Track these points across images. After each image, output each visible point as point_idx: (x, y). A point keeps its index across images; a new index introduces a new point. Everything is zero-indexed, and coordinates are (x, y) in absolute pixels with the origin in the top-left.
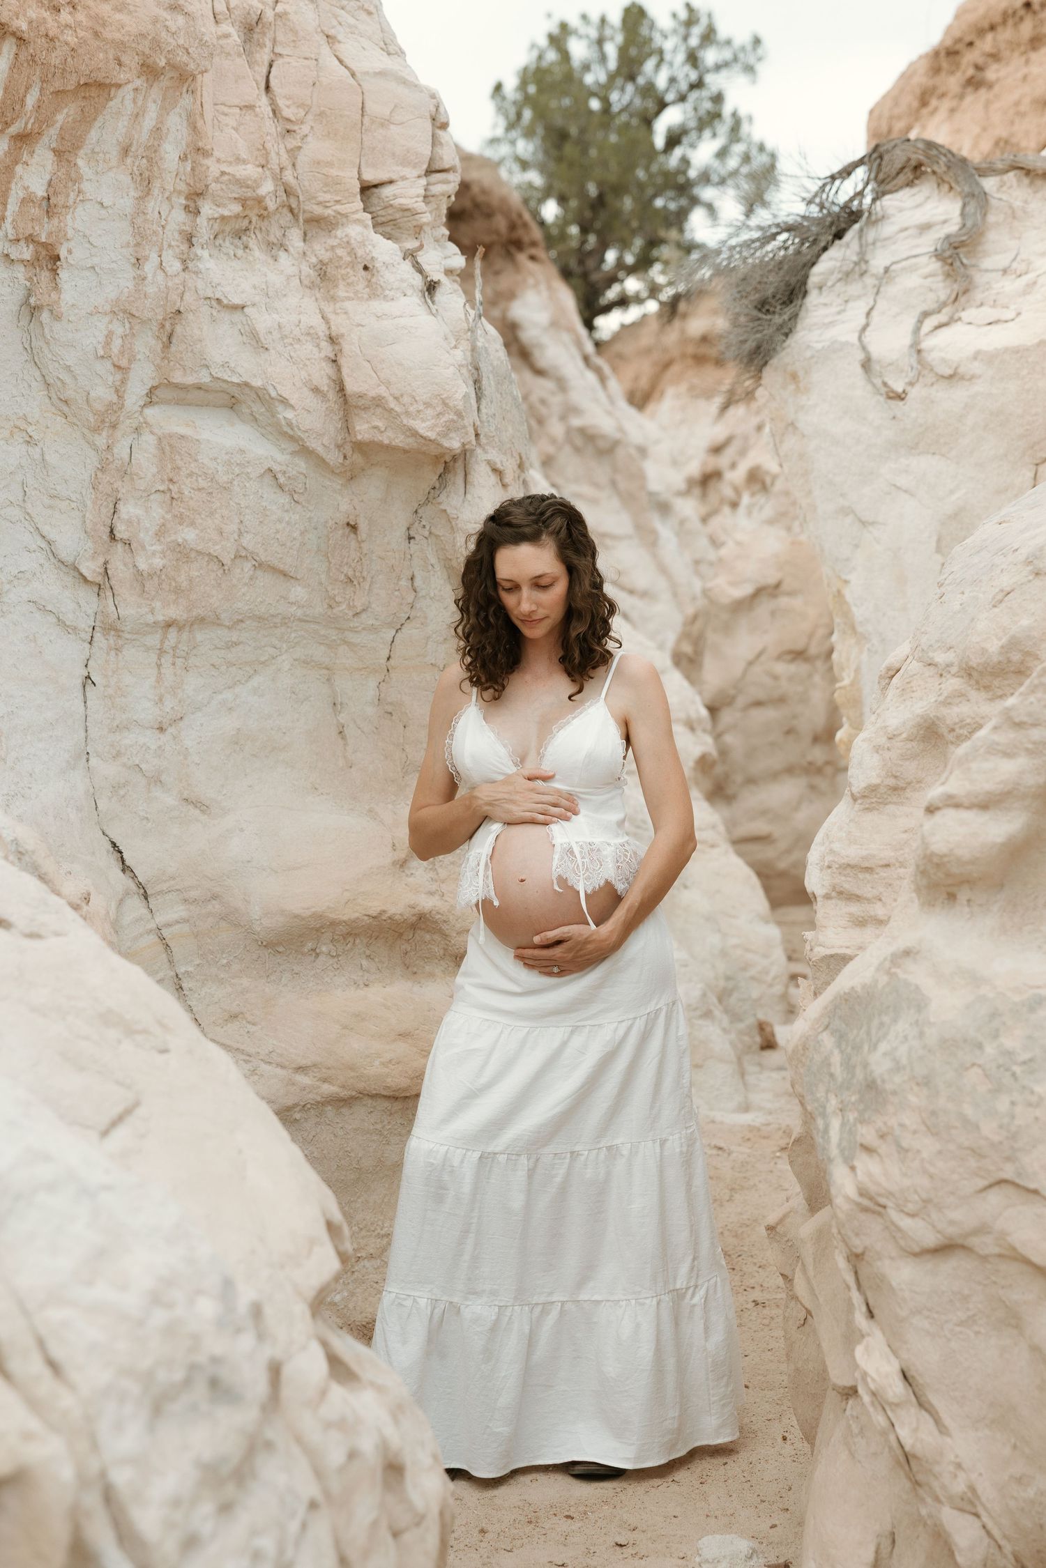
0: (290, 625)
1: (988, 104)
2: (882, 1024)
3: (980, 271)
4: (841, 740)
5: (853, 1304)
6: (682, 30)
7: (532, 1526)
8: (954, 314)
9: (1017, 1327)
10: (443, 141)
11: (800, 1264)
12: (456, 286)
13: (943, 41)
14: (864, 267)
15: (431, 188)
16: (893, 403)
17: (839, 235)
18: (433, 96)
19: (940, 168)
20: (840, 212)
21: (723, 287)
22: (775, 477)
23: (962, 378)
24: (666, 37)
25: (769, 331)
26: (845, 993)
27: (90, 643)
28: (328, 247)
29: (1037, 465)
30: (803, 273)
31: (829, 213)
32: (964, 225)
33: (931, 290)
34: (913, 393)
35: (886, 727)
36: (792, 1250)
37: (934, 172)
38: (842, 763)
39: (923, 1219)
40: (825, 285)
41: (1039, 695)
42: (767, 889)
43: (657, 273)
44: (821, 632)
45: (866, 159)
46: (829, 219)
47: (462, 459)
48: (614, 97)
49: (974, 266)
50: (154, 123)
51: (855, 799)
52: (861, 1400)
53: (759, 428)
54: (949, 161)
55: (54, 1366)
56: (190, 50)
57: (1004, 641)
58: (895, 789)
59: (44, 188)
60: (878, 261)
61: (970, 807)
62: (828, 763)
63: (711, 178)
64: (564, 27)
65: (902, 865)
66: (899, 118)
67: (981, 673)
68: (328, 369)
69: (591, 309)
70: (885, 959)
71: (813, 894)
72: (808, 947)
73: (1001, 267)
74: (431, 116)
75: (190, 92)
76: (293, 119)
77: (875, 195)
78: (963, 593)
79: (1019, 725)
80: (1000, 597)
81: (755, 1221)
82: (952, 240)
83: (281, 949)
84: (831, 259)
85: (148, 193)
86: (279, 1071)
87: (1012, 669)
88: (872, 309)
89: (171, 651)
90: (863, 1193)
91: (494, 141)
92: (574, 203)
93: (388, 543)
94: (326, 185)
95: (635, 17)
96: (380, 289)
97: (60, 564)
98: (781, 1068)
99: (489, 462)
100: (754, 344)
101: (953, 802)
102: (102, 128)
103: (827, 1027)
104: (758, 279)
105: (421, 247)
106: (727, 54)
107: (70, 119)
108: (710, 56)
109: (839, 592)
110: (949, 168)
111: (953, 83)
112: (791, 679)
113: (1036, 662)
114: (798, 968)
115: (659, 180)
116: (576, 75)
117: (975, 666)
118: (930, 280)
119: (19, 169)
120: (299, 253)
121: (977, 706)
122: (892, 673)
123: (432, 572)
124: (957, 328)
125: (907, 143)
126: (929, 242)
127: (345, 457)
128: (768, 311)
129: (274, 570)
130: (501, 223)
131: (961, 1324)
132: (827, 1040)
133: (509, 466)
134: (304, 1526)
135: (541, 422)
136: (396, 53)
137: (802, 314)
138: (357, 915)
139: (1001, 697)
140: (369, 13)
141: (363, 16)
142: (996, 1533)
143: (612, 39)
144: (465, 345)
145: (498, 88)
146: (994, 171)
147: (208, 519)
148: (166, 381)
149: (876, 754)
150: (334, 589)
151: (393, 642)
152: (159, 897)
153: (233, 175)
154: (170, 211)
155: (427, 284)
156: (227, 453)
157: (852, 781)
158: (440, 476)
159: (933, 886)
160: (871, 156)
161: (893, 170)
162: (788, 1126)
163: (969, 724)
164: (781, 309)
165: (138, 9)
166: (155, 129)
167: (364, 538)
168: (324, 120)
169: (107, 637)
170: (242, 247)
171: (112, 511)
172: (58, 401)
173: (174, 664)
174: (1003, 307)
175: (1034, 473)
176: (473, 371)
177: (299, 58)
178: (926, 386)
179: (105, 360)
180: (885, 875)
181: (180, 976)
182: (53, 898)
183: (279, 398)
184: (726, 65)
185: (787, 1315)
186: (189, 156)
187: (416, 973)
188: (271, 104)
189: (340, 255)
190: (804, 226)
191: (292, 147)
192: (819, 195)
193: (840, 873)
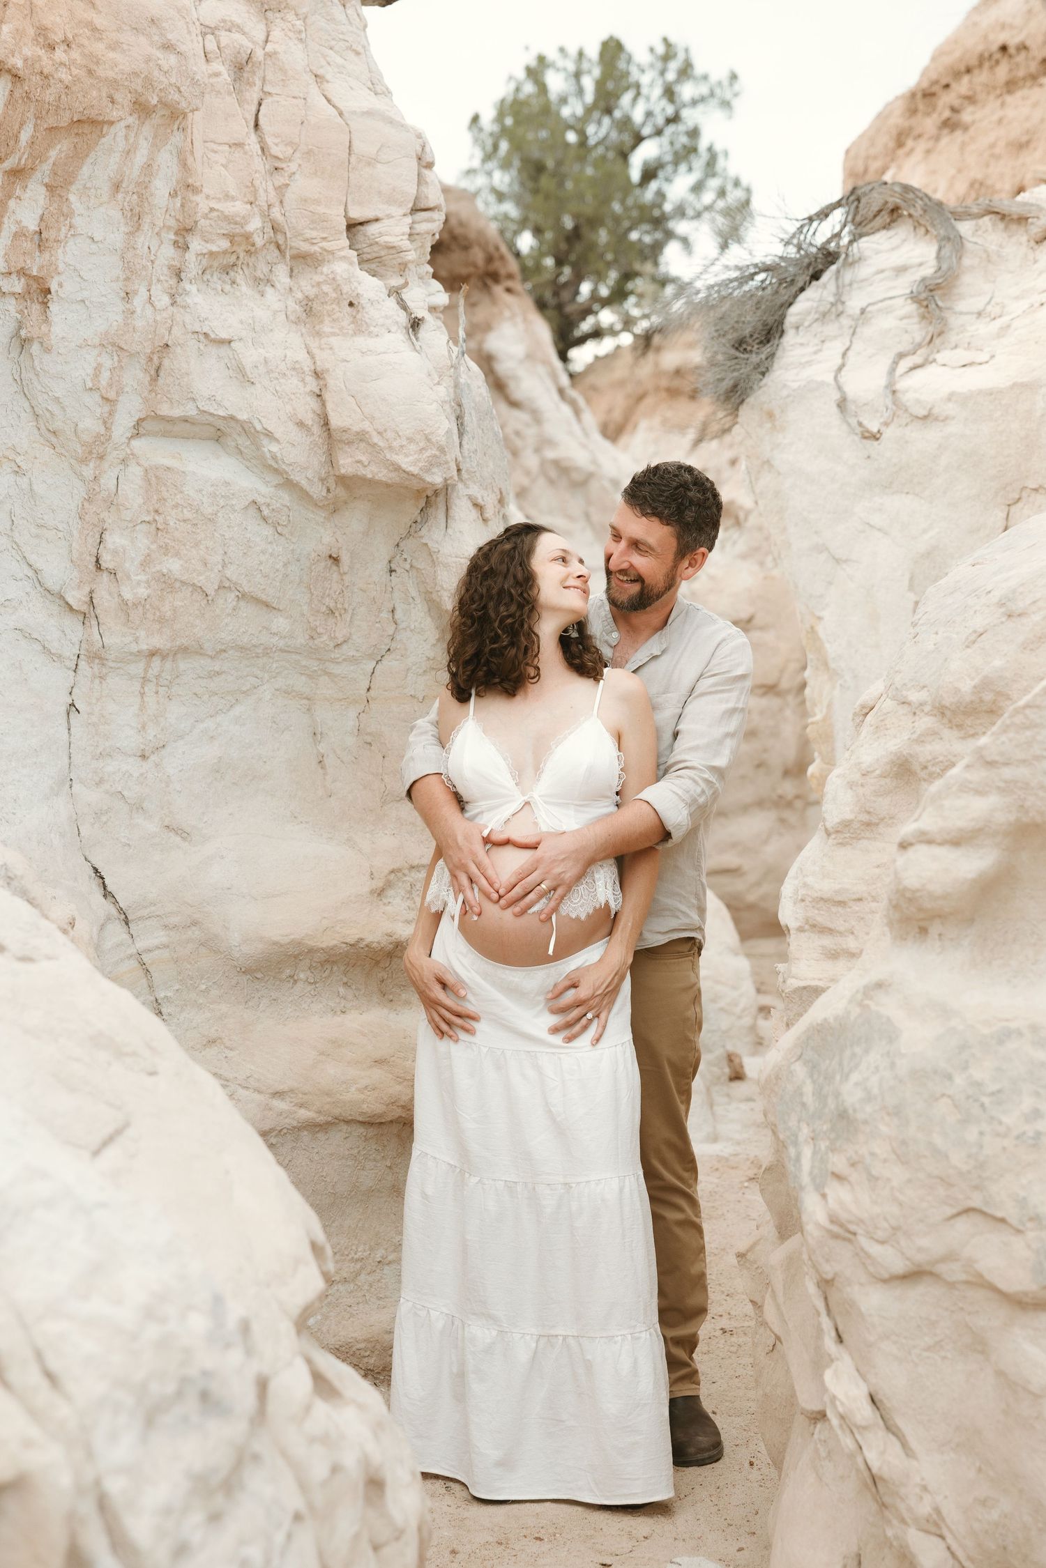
0: (271, 655)
1: (963, 146)
2: (854, 1055)
3: (955, 313)
4: (812, 776)
5: (822, 1330)
6: (659, 65)
7: (503, 1547)
8: (928, 356)
9: (983, 1352)
10: (428, 180)
11: (770, 1290)
12: (440, 323)
13: (919, 83)
14: (840, 307)
15: (416, 226)
16: (868, 443)
17: (816, 276)
18: (419, 136)
19: (916, 211)
20: (817, 254)
21: (701, 326)
22: (748, 513)
23: (936, 419)
24: (643, 71)
25: (745, 370)
26: (818, 1024)
27: (75, 671)
28: (314, 284)
29: (1009, 505)
30: (780, 313)
31: (807, 255)
32: (940, 268)
33: (906, 332)
34: (888, 433)
35: (859, 763)
36: (763, 1279)
37: (910, 216)
38: (813, 797)
39: (892, 1246)
40: (802, 325)
41: (1011, 735)
42: (737, 921)
43: (630, 304)
44: (793, 666)
45: (844, 202)
46: (807, 261)
47: (444, 493)
48: (591, 130)
49: (949, 309)
50: (145, 160)
51: (828, 834)
52: (830, 1424)
53: (733, 462)
54: (926, 205)
55: (51, 1377)
56: (182, 89)
57: (977, 681)
58: (868, 824)
59: (36, 222)
60: (855, 303)
61: (941, 844)
62: (798, 797)
63: (687, 212)
64: (541, 59)
65: (875, 899)
66: (875, 158)
67: (954, 712)
68: (313, 404)
69: (566, 340)
70: (857, 992)
71: (787, 926)
72: (780, 979)
73: (976, 311)
74: (417, 155)
75: (181, 130)
76: (281, 156)
77: (852, 237)
78: (937, 633)
79: (991, 764)
80: (972, 638)
81: (723, 1250)
82: (928, 283)
83: (259, 975)
84: (808, 300)
85: (138, 228)
86: (256, 1096)
87: (984, 708)
88: (848, 349)
89: (155, 680)
90: (833, 1220)
91: (470, 172)
92: (549, 235)
93: (370, 576)
94: (313, 222)
95: (612, 50)
96: (365, 326)
97: (46, 592)
98: (749, 1099)
99: (470, 497)
100: (732, 382)
101: (926, 839)
102: (94, 164)
103: (800, 1057)
104: (735, 319)
105: (406, 284)
106: (704, 90)
107: (63, 155)
108: (687, 91)
109: (812, 628)
110: (925, 211)
111: (929, 124)
112: (762, 713)
113: (1008, 703)
114: (766, 1000)
115: (635, 213)
116: (554, 107)
117: (948, 705)
118: (905, 321)
119: (12, 203)
120: (285, 289)
121: (950, 744)
122: (867, 710)
123: (412, 605)
124: (931, 370)
125: (884, 187)
126: (905, 284)
127: (328, 490)
128: (745, 349)
129: (258, 601)
130: (478, 256)
131: (928, 1349)
132: (800, 1070)
133: (489, 501)
134: (289, 1537)
135: (515, 453)
136: (383, 93)
137: (779, 353)
138: (334, 942)
139: (973, 735)
140: (358, 53)
141: (351, 56)
142: (960, 1554)
143: (589, 72)
144: (447, 382)
145: (476, 119)
146: (969, 215)
147: (193, 550)
148: (153, 414)
149: (850, 791)
150: (315, 621)
151: (373, 673)
152: (139, 922)
153: (222, 212)
154: (159, 246)
155: (412, 321)
156: (212, 485)
157: (825, 815)
158: (422, 510)
159: (905, 920)
160: (848, 198)
161: (870, 213)
162: (756, 1156)
163: (942, 762)
164: (758, 348)
165: (131, 48)
166: (146, 166)
167: (346, 570)
168: (312, 158)
169: (92, 665)
170: (229, 282)
171: (98, 541)
172: (47, 432)
173: (157, 693)
174: (977, 350)
175: (1006, 513)
176: (457, 408)
177: (288, 97)
178: (900, 426)
179: (94, 392)
180: (857, 909)
181: (159, 1001)
182: (44, 923)
183: (264, 431)
184: (702, 99)
185: (756, 1341)
186: (179, 193)
187: (392, 1001)
188: (259, 142)
189: (326, 291)
190: (781, 267)
191: (280, 184)
192: (797, 236)
193: (813, 907)
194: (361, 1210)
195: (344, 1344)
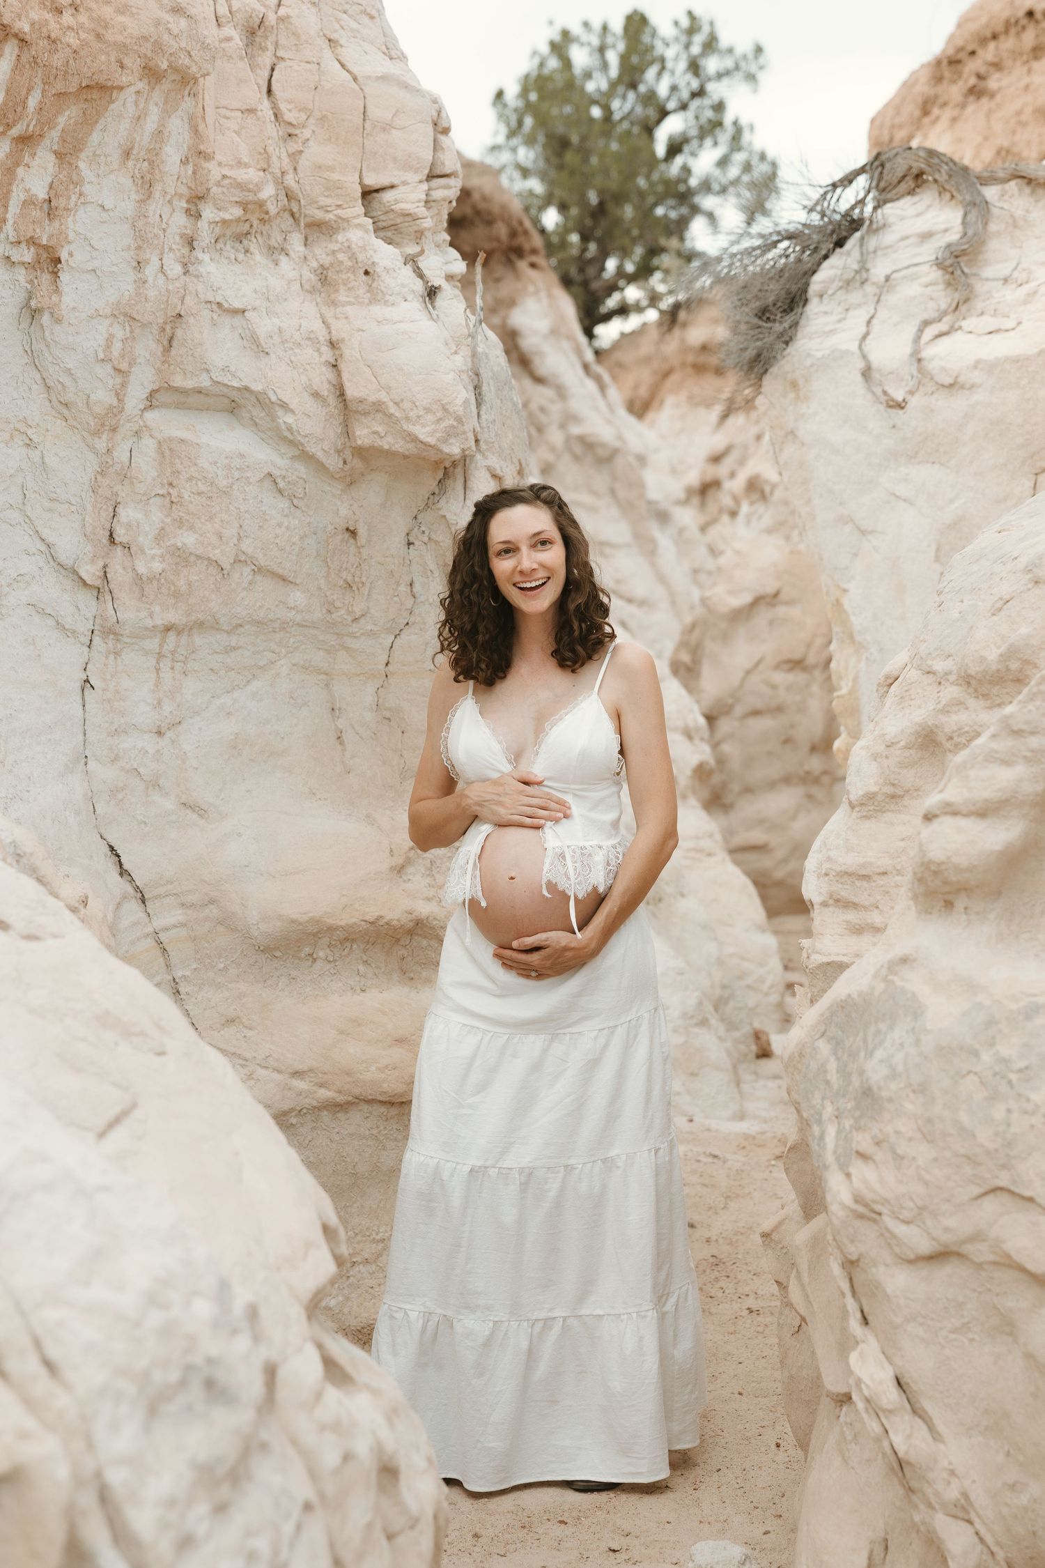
0: (289, 630)
1: (989, 113)
2: (878, 1032)
3: (982, 279)
4: (839, 750)
5: (847, 1311)
6: (684, 38)
7: (526, 1531)
8: (954, 323)
9: (1010, 1334)
10: (444, 146)
11: (795, 1271)
12: (457, 292)
13: (944, 51)
14: (864, 275)
15: (433, 193)
16: (893, 412)
17: (840, 243)
18: (435, 101)
19: (942, 176)
20: (841, 221)
21: (724, 295)
22: (774, 486)
23: (962, 387)
24: (667, 45)
25: (769, 339)
26: (842, 1001)
27: (89, 647)
28: (329, 252)
29: (1036, 474)
30: (804, 281)
31: (830, 222)
32: (965, 234)
33: (932, 299)
34: (914, 402)
35: (884, 735)
36: (787, 1258)
37: (936, 181)
38: (839, 773)
39: (918, 1226)
40: (826, 293)
41: (1038, 703)
42: (764, 898)
43: (657, 282)
44: (819, 641)
45: (868, 168)
46: (830, 227)
47: (462, 465)
48: (615, 104)
49: (975, 275)
50: (156, 127)
51: (852, 807)
52: (855, 1406)
53: (759, 438)
54: (951, 169)
55: (49, 1365)
56: (192, 53)
57: (1003, 649)
58: (893, 797)
59: (46, 190)
60: (879, 270)
61: (966, 816)
62: (825, 773)
63: (712, 187)
64: (566, 34)
65: (899, 873)
66: (901, 127)
67: (980, 682)
68: (329, 374)
69: (591, 317)
70: (882, 966)
71: (811, 902)
72: (805, 955)
73: (1002, 277)
74: (433, 121)
75: (192, 95)
76: (295, 123)
77: (876, 203)
78: (962, 601)
79: (1017, 733)
80: (999, 605)
81: (751, 1228)
82: (953, 249)
83: (278, 954)
84: (832, 267)
85: (149, 195)
86: (276, 1076)
87: (1011, 677)
88: (872, 317)
89: (170, 656)
90: (858, 1199)
91: (495, 148)
92: (574, 211)
93: (388, 549)
94: (328, 189)
95: (637, 24)
96: (381, 294)
97: (59, 567)
98: (776, 1077)
99: (488, 468)
100: (754, 352)
101: (951, 810)
102: (104, 130)
103: (823, 1035)
104: (759, 287)
105: (422, 252)
106: (729, 63)
107: (72, 121)
108: (712, 65)
109: (837, 600)
110: (950, 176)
111: (955, 92)
112: (789, 688)
113: (1034, 671)
114: (793, 977)
115: (660, 188)
116: (578, 82)
117: (973, 674)
118: (930, 288)
119: (20, 171)
120: (299, 258)
121: (976, 714)
122: (891, 681)
123: (431, 579)
124: (958, 337)
125: (908, 152)
126: (929, 251)
127: (345, 462)
128: (768, 318)
129: (273, 575)
130: (501, 230)
131: (955, 1331)
132: (824, 1047)
133: (509, 472)
134: (299, 1527)
135: (540, 429)
136: (399, 58)
137: (803, 322)
138: (354, 920)
139: (999, 705)
140: (372, 18)
141: (366, 20)
142: (989, 1539)
143: (614, 46)
144: (465, 351)
145: (500, 95)
146: (995, 180)
147: (208, 523)
148: (166, 385)
149: (874, 762)
150: (332, 594)
151: (392, 647)
152: (156, 901)
153: (234, 179)
154: (171, 214)
155: (428, 290)
156: (227, 458)
157: (849, 788)
158: (440, 482)
159: (930, 894)
160: (872, 164)
161: (894, 178)
162: (783, 1134)
163: (967, 732)
164: (781, 317)
165: (140, 11)
166: (156, 132)
167: (363, 543)
168: (326, 124)
169: (106, 640)
170: (243, 251)
171: (112, 515)
172: (58, 404)
173: (172, 668)
174: (1004, 317)
175: (1033, 482)
176: (474, 376)
177: (301, 61)
178: (926, 394)
179: (106, 363)
180: (882, 882)
181: (177, 981)
182: (51, 900)
183: (279, 402)
184: (727, 73)
185: (781, 1322)
186: (190, 160)
187: (412, 979)
188: (272, 108)
189: (341, 259)
190: (805, 234)
191: (294, 151)
192: (821, 203)
193: (837, 881)
194: (382, 1191)
195: (366, 1325)
